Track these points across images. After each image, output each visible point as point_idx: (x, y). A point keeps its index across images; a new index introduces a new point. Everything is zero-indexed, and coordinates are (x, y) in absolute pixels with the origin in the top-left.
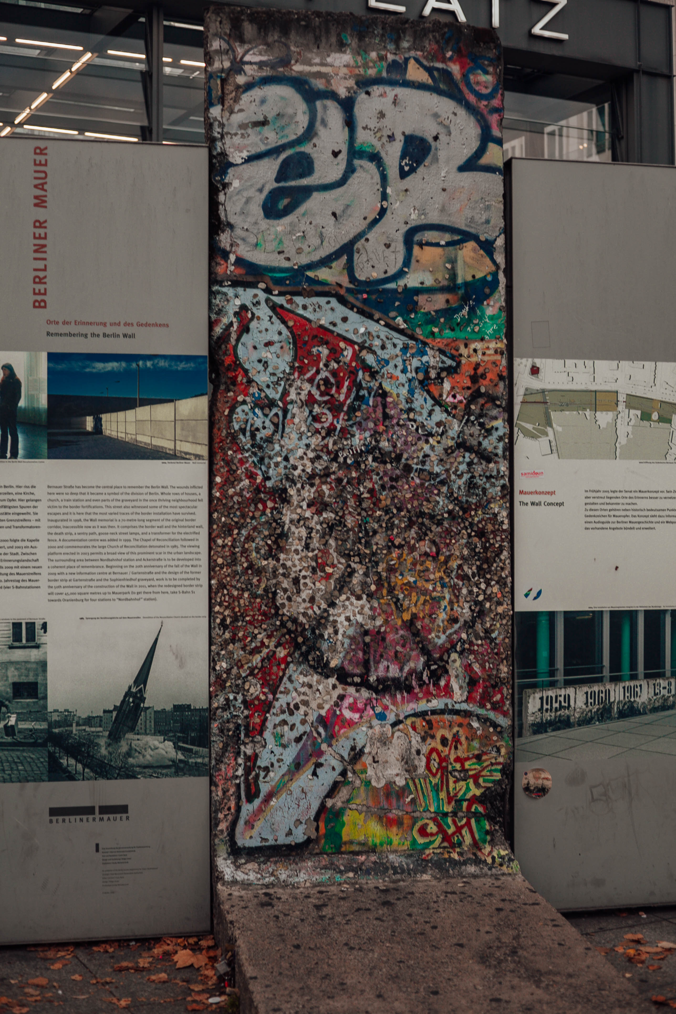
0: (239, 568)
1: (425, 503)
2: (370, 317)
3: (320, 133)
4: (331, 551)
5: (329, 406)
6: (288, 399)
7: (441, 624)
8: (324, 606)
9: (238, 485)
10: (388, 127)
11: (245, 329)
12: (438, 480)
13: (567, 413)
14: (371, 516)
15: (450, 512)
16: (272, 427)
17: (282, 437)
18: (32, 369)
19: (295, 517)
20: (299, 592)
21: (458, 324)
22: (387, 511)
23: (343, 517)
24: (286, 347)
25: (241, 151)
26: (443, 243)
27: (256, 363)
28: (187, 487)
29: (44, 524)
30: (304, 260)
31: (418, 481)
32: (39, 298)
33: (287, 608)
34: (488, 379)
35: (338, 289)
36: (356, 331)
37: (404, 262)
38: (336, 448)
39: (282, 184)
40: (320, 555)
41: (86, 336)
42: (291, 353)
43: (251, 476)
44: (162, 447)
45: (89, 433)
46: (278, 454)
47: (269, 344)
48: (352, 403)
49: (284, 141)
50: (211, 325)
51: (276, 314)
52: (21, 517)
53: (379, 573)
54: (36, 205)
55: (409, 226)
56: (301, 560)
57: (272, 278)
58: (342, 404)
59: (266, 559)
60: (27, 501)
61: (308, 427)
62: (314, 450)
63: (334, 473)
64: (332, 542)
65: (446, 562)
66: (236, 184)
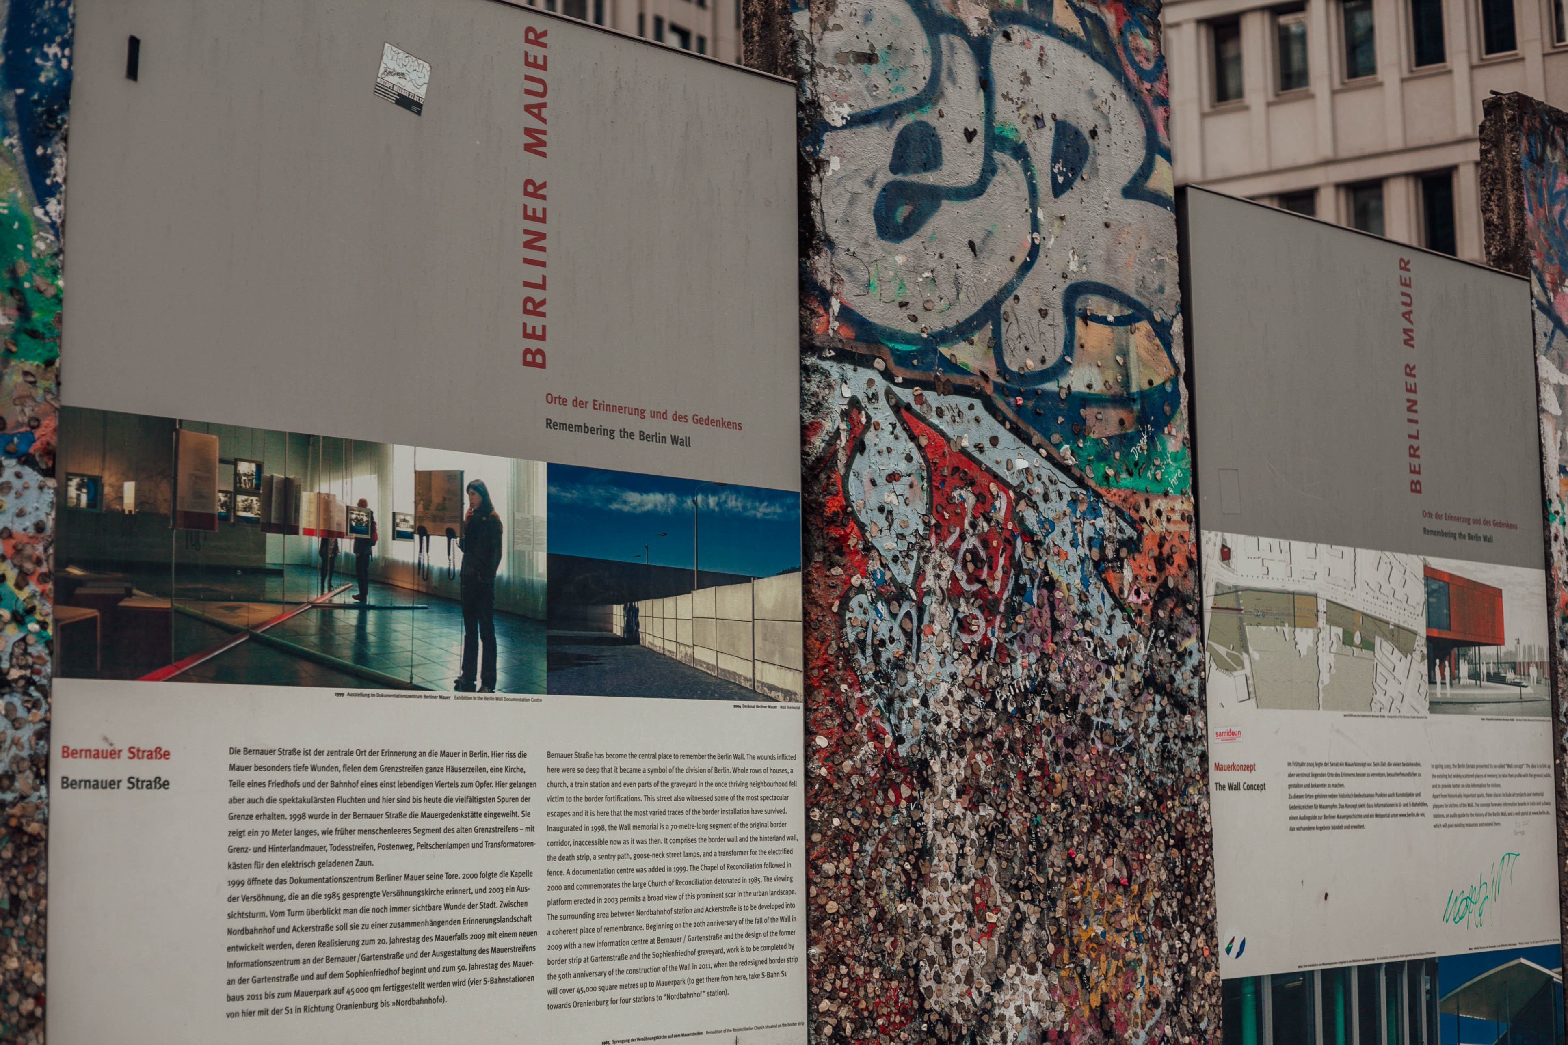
0: (863, 921)
1: (1111, 787)
2: (1026, 439)
3: (946, 92)
4: (992, 881)
5: (980, 602)
6: (923, 585)
7: (1139, 1011)
8: (986, 988)
9: (857, 754)
10: (1036, 102)
11: (858, 447)
12: (1125, 744)
13: (1264, 628)
14: (1042, 812)
15: (1141, 803)
16: (903, 638)
17: (917, 660)
18: (520, 498)
19: (941, 815)
20: (951, 962)
21: (1136, 464)
22: (1064, 804)
23: (1005, 815)
24: (918, 484)
25: (840, 105)
26: (1111, 318)
27: (876, 512)
28: (772, 757)
29: (541, 836)
30: (935, 323)
31: (1100, 746)
32: (534, 345)
33: (934, 998)
34: (1175, 565)
35: (983, 383)
36: (1009, 465)
37: (1065, 346)
38: (992, 682)
39: (899, 177)
40: (978, 889)
41: (611, 434)
42: (925, 496)
43: (877, 736)
44: (734, 674)
45: (616, 641)
46: (913, 693)
47: (893, 477)
48: (1010, 597)
49: (900, 97)
50: (807, 431)
51: (903, 422)
52: (501, 822)
53: (1057, 919)
54: (528, 148)
55: (1068, 282)
56: (950, 899)
57: (893, 352)
58: (997, 600)
59: (903, 901)
60: (512, 785)
61: (953, 640)
62: (963, 686)
63: (991, 729)
64: (993, 863)
65: (1141, 895)
66: (835, 164)
